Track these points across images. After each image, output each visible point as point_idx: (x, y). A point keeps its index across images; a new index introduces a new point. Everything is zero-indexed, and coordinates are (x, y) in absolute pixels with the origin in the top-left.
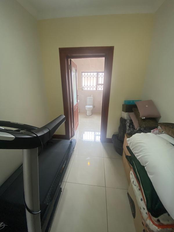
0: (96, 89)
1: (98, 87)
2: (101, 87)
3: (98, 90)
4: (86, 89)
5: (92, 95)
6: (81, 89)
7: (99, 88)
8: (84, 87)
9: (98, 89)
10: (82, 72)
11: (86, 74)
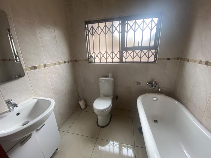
0: (121, 58)
1: (124, 55)
2: (132, 55)
3: (126, 62)
4: (97, 60)
5: (110, 75)
6: (86, 60)
7: (126, 58)
8: (93, 55)
9: (124, 60)
10: (87, 23)
11: (95, 26)
